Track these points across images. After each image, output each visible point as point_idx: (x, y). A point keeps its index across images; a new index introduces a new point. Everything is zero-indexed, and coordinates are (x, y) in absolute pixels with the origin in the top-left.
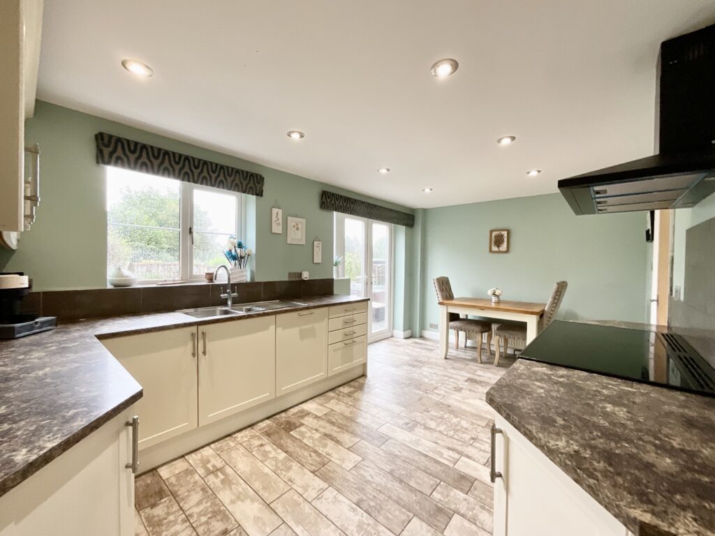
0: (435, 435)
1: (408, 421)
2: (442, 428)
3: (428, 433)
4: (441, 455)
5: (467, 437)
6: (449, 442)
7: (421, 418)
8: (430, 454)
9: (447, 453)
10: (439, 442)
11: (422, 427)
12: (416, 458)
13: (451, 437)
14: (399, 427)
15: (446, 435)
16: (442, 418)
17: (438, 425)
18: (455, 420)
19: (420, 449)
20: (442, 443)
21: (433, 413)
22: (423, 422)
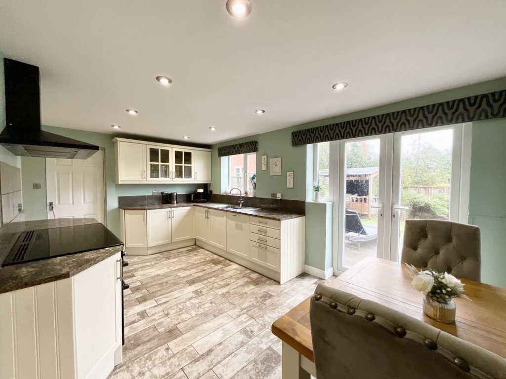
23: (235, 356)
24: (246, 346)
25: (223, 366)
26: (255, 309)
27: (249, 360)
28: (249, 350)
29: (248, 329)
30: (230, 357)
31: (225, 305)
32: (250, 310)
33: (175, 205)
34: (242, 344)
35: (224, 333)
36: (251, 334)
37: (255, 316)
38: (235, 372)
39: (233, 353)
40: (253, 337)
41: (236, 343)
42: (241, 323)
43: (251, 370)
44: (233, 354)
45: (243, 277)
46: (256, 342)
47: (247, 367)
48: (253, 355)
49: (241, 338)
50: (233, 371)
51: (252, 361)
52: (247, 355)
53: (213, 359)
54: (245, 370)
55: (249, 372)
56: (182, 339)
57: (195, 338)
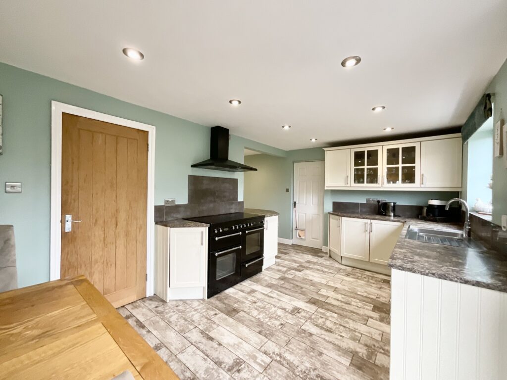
0: (279, 305)
1: (298, 314)
2: (273, 309)
3: (283, 306)
4: (277, 295)
5: (259, 304)
6: (272, 301)
7: (288, 318)
8: (283, 295)
9: (274, 295)
10: (277, 301)
11: (287, 310)
12: (291, 293)
13: (269, 303)
14: (304, 310)
15: (271, 304)
16: (271, 318)
17: (275, 311)
18: (261, 316)
19: (288, 297)
20: (275, 300)
21: (277, 323)
22: (286, 314)
23: (204, 359)
24: (216, 367)
25: (194, 352)
26: (285, 370)
27: (197, 372)
28: (211, 370)
29: (242, 366)
30: (202, 354)
31: (283, 337)
32: (282, 365)
33: (392, 218)
34: (219, 363)
35: (235, 344)
36: (235, 369)
37: (269, 371)
38: (185, 362)
39: (208, 356)
40: (229, 373)
41: (221, 357)
42: (254, 358)
43: (184, 376)
44: (206, 357)
45: (366, 345)
46: (221, 377)
47: (188, 371)
48: (203, 376)
49: (229, 361)
50: (187, 360)
51: (195, 375)
52: (204, 369)
53: (202, 343)
54: (185, 370)
55: (183, 374)
56: (227, 319)
57: (227, 326)
